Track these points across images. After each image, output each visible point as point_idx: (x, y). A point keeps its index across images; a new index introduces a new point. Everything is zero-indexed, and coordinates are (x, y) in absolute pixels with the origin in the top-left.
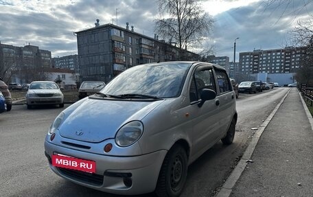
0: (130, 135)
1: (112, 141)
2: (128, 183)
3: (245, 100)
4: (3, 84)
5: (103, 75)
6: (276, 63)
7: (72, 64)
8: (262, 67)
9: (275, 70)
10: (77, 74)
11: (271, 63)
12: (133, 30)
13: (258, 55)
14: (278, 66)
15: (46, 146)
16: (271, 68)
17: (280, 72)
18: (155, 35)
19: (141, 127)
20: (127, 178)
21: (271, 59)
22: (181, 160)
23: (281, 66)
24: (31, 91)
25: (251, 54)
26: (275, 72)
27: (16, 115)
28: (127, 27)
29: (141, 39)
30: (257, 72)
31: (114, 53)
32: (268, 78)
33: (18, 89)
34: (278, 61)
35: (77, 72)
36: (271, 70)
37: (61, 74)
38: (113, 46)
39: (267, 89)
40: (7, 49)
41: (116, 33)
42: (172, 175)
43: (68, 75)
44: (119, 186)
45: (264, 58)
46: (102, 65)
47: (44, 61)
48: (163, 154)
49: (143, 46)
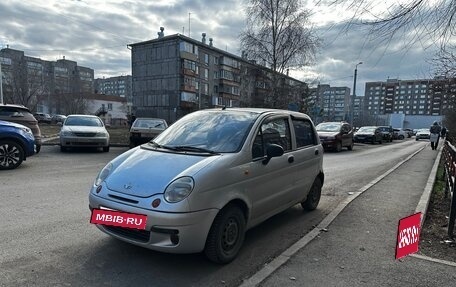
0: (180, 191)
1: (161, 197)
2: (175, 240)
3: (361, 153)
4: (31, 117)
5: (165, 107)
6: (419, 99)
7: (122, 89)
8: (399, 105)
9: (418, 109)
10: (129, 104)
11: (413, 99)
12: (211, 44)
13: (393, 87)
14: (422, 105)
15: (91, 199)
16: (411, 107)
17: (425, 114)
18: (243, 52)
19: (191, 184)
20: (174, 235)
21: (413, 94)
22: (236, 221)
23: (426, 105)
24: (66, 128)
25: (384, 85)
26: (417, 114)
27: (46, 160)
28: (204, 39)
29: (222, 58)
30: (391, 112)
31: (182, 77)
32: (405, 122)
33: (46, 122)
34: (422, 97)
35: (130, 101)
36: (411, 109)
37: (106, 103)
38: (182, 67)
39: (401, 138)
40: (32, 64)
41: (186, 47)
42: (224, 237)
43: (116, 105)
44: (166, 244)
45: (402, 92)
46: (165, 92)
47: (84, 82)
48: (214, 213)
49: (225, 68)
